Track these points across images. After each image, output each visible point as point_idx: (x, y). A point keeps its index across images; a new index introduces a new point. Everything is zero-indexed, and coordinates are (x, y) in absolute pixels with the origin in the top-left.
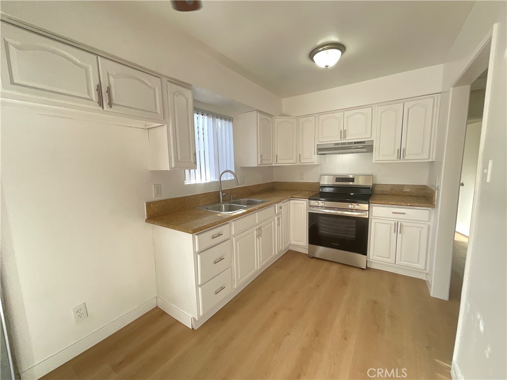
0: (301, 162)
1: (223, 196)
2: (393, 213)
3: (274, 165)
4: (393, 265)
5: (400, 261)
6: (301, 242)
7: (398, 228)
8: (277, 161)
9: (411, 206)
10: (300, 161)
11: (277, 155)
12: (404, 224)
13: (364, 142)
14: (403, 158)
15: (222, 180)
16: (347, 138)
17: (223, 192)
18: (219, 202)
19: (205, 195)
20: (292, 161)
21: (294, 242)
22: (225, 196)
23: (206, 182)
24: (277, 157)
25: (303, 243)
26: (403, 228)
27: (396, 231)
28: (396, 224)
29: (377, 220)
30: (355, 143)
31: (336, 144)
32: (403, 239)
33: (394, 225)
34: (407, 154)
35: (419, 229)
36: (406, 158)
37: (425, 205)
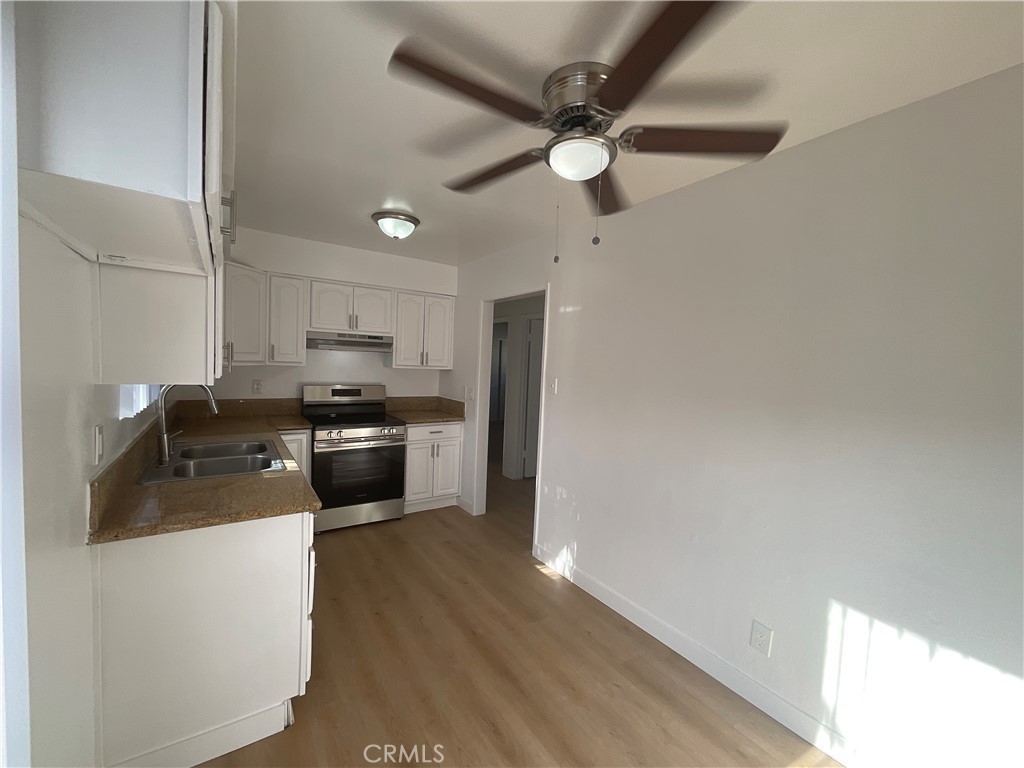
0: (275, 360)
2: (431, 433)
4: (431, 499)
5: (438, 490)
7: (434, 451)
10: (272, 358)
12: (440, 443)
13: (381, 338)
14: (426, 363)
16: (359, 329)
20: (256, 357)
26: (440, 449)
27: (433, 455)
28: (433, 446)
29: (413, 446)
30: (370, 337)
31: (340, 335)
32: (439, 461)
33: (431, 448)
34: (429, 359)
35: (453, 447)
36: (428, 364)
37: (457, 419)
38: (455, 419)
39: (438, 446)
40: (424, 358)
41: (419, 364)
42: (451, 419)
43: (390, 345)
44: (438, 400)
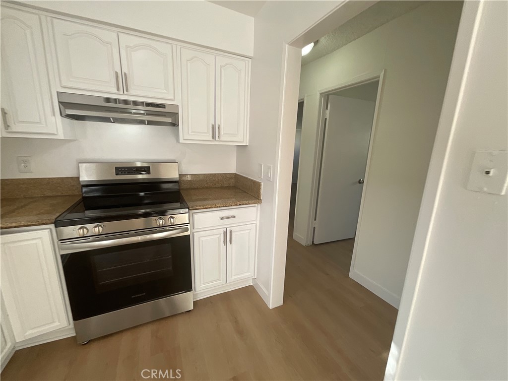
2: (223, 218)
4: (225, 285)
5: (232, 277)
12: (233, 229)
13: (163, 106)
14: (219, 137)
16: (131, 92)
26: (233, 234)
27: (225, 242)
28: (225, 233)
29: (200, 234)
30: (148, 104)
31: (106, 100)
32: (233, 249)
33: (222, 235)
34: (222, 133)
35: (248, 231)
36: (222, 139)
37: (253, 201)
38: (250, 202)
39: (231, 232)
40: (215, 131)
41: (211, 139)
42: (245, 202)
43: (175, 115)
44: (235, 177)
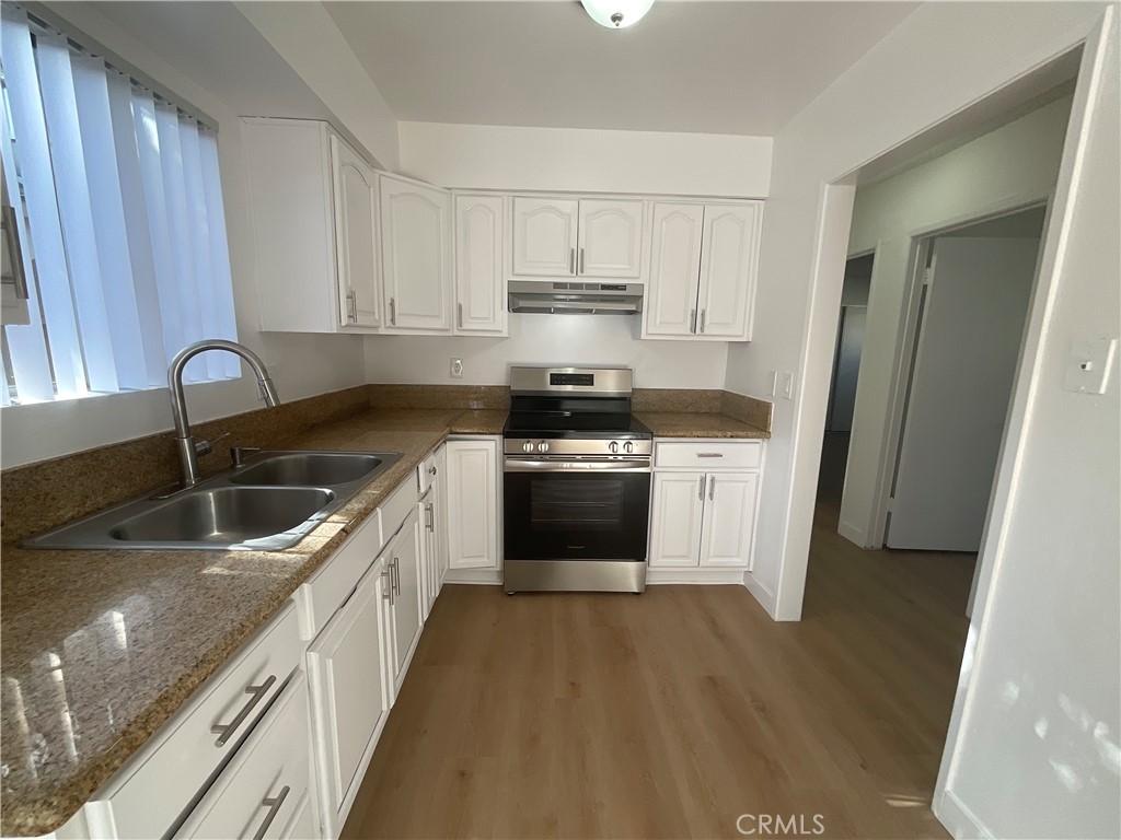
0: (465, 326)
1: (197, 455)
2: (701, 456)
3: (382, 331)
4: (695, 569)
5: (708, 557)
6: (481, 556)
7: (706, 489)
8: (393, 320)
9: (732, 437)
10: (460, 324)
11: (393, 300)
12: (717, 477)
13: (623, 287)
14: (702, 329)
15: (184, 382)
16: (586, 273)
17: (196, 433)
18: (180, 482)
19: (91, 461)
20: (439, 324)
21: (460, 561)
22: (206, 451)
23: (87, 395)
24: (392, 304)
25: (486, 560)
26: (717, 486)
27: (702, 496)
28: (703, 481)
29: (666, 476)
30: (604, 287)
32: (714, 509)
33: (698, 483)
34: (707, 323)
35: (742, 485)
36: (706, 332)
37: (754, 434)
38: (750, 434)
39: (713, 480)
40: (696, 320)
41: (689, 332)
42: (741, 434)
43: (638, 299)
44: (723, 396)
